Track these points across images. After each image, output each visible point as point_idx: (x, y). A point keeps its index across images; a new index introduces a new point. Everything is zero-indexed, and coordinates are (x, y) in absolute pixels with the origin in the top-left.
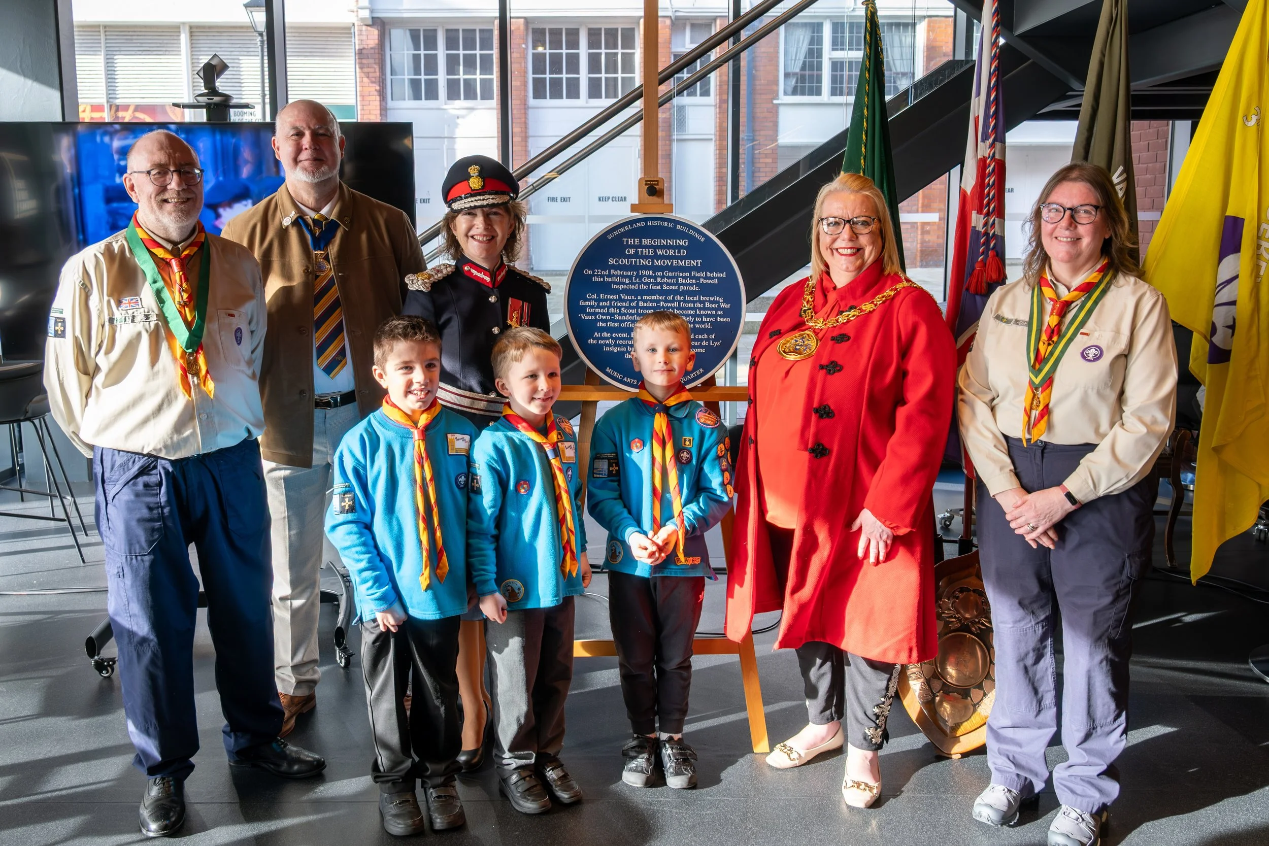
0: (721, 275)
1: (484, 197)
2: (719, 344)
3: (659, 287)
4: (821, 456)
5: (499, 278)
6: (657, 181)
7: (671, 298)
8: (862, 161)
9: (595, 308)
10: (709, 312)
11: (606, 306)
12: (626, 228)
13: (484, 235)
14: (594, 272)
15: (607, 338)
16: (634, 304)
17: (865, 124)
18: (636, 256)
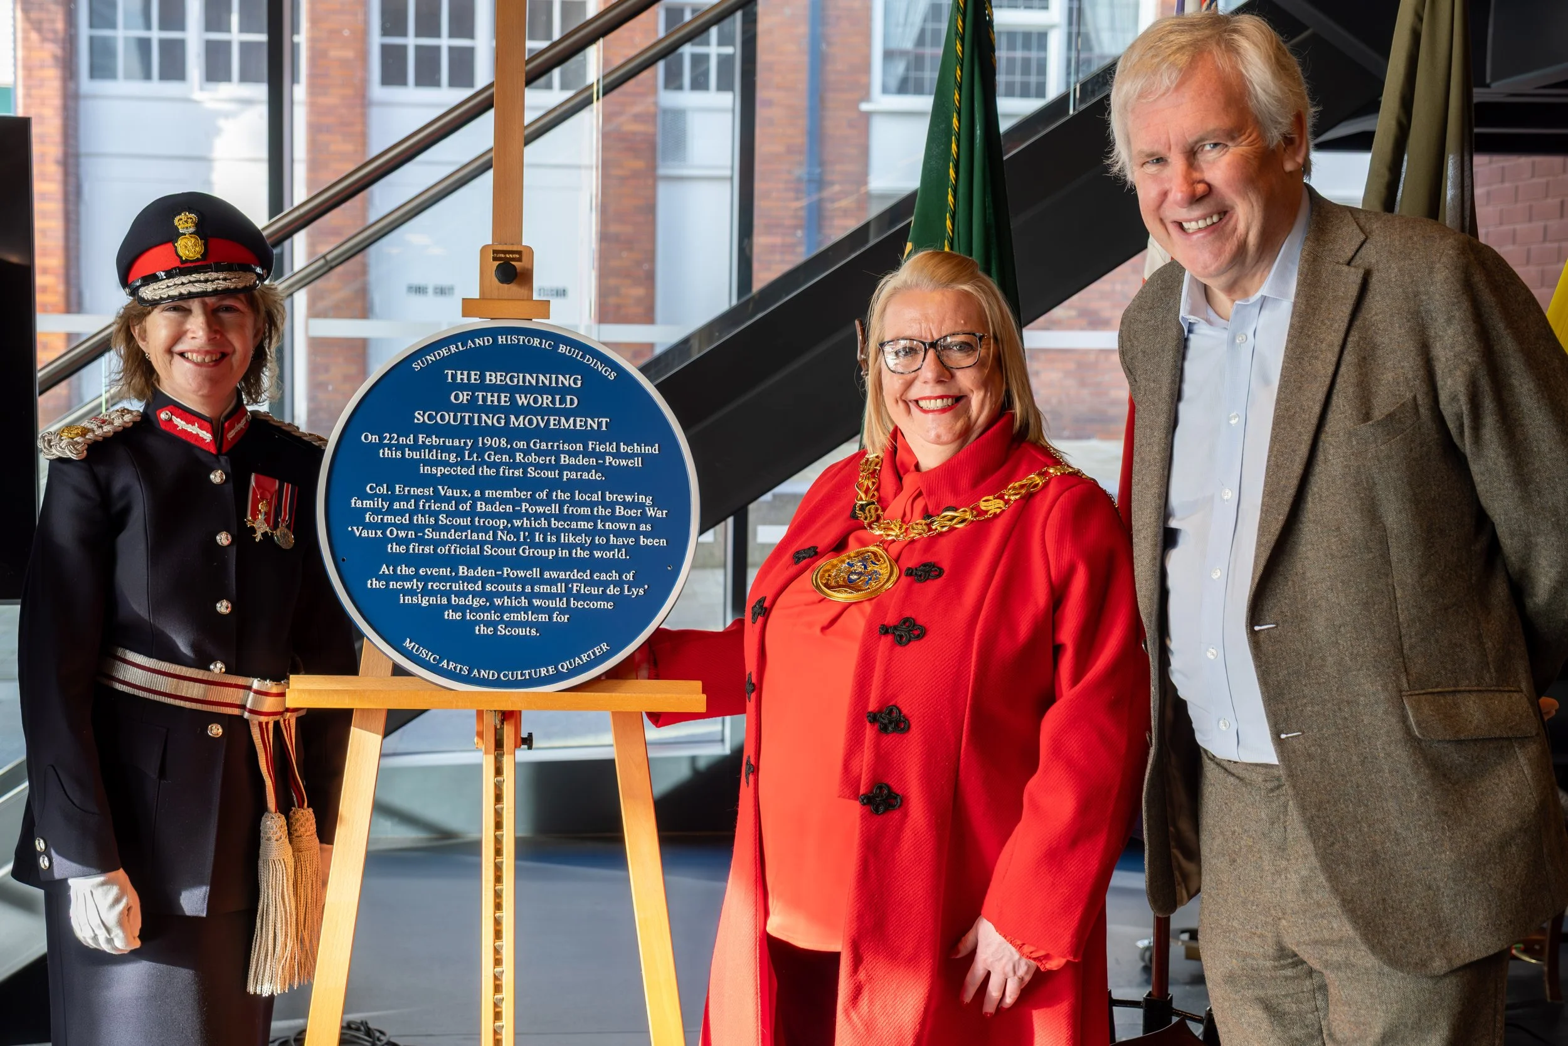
0: (648, 450)
1: (207, 276)
2: (641, 592)
3: (518, 473)
4: (886, 810)
5: (231, 435)
6: (520, 253)
7: (543, 495)
8: (948, 223)
9: (384, 514)
10: (624, 526)
11: (407, 511)
12: (453, 349)
13: (207, 353)
14: (381, 439)
15: (408, 578)
16: (466, 507)
17: (954, 146)
18: (472, 406)
